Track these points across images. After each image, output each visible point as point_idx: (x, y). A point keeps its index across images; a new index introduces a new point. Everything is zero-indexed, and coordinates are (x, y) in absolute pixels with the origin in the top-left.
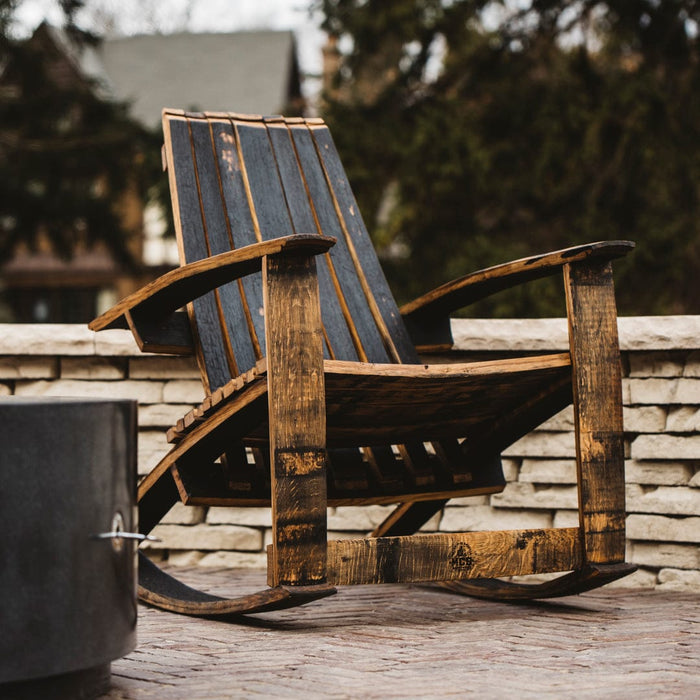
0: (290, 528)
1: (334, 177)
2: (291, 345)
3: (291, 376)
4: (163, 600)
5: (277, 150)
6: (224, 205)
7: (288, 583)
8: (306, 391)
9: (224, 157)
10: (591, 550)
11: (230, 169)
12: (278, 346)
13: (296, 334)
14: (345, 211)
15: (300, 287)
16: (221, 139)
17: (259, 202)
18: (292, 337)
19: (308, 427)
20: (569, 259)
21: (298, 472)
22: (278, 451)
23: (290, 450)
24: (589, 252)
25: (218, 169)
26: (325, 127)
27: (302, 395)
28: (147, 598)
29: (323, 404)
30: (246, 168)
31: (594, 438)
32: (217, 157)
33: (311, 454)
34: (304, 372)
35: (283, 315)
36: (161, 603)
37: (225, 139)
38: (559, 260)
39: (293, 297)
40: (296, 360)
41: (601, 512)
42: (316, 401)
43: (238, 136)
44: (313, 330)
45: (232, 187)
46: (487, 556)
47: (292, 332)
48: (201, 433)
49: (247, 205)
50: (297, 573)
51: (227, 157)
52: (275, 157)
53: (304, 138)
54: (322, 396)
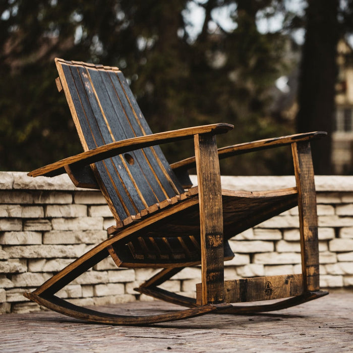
0: (212, 274)
1: (130, 98)
2: (211, 180)
3: (211, 196)
4: (103, 318)
5: (105, 83)
6: (92, 111)
7: (211, 303)
8: (217, 204)
9: (86, 85)
10: (309, 285)
11: (90, 92)
12: (206, 180)
13: (212, 175)
14: (138, 116)
15: (212, 151)
16: (83, 75)
17: (105, 109)
18: (211, 176)
19: (218, 222)
20: (297, 140)
21: (214, 246)
22: (207, 235)
23: (211, 234)
24: (312, 137)
25: (85, 91)
26: (120, 72)
27: (215, 206)
28: (88, 318)
29: (222, 211)
30: (96, 91)
31: (309, 229)
32: (84, 85)
33: (219, 236)
34: (216, 195)
35: (207, 165)
36: (101, 320)
37: (84, 76)
38: (290, 141)
39: (210, 156)
40: (212, 188)
41: (312, 266)
42: (220, 209)
43: (89, 74)
44: (217, 173)
45: (92, 101)
46: (277, 288)
47: (210, 174)
48: (136, 228)
49: (100, 111)
50: (214, 298)
51: (87, 86)
52: (105, 87)
53: (114, 77)
54: (221, 206)
